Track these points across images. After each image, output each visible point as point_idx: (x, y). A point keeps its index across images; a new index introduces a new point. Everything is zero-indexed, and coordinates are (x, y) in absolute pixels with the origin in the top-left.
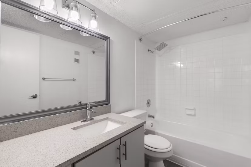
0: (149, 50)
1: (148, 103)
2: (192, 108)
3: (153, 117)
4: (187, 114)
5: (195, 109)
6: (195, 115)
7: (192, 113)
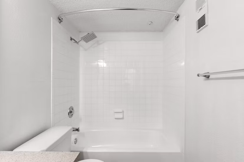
0: (71, 39)
1: (71, 112)
2: (121, 111)
3: (77, 130)
4: (116, 118)
5: (123, 112)
6: (123, 118)
7: (120, 116)
